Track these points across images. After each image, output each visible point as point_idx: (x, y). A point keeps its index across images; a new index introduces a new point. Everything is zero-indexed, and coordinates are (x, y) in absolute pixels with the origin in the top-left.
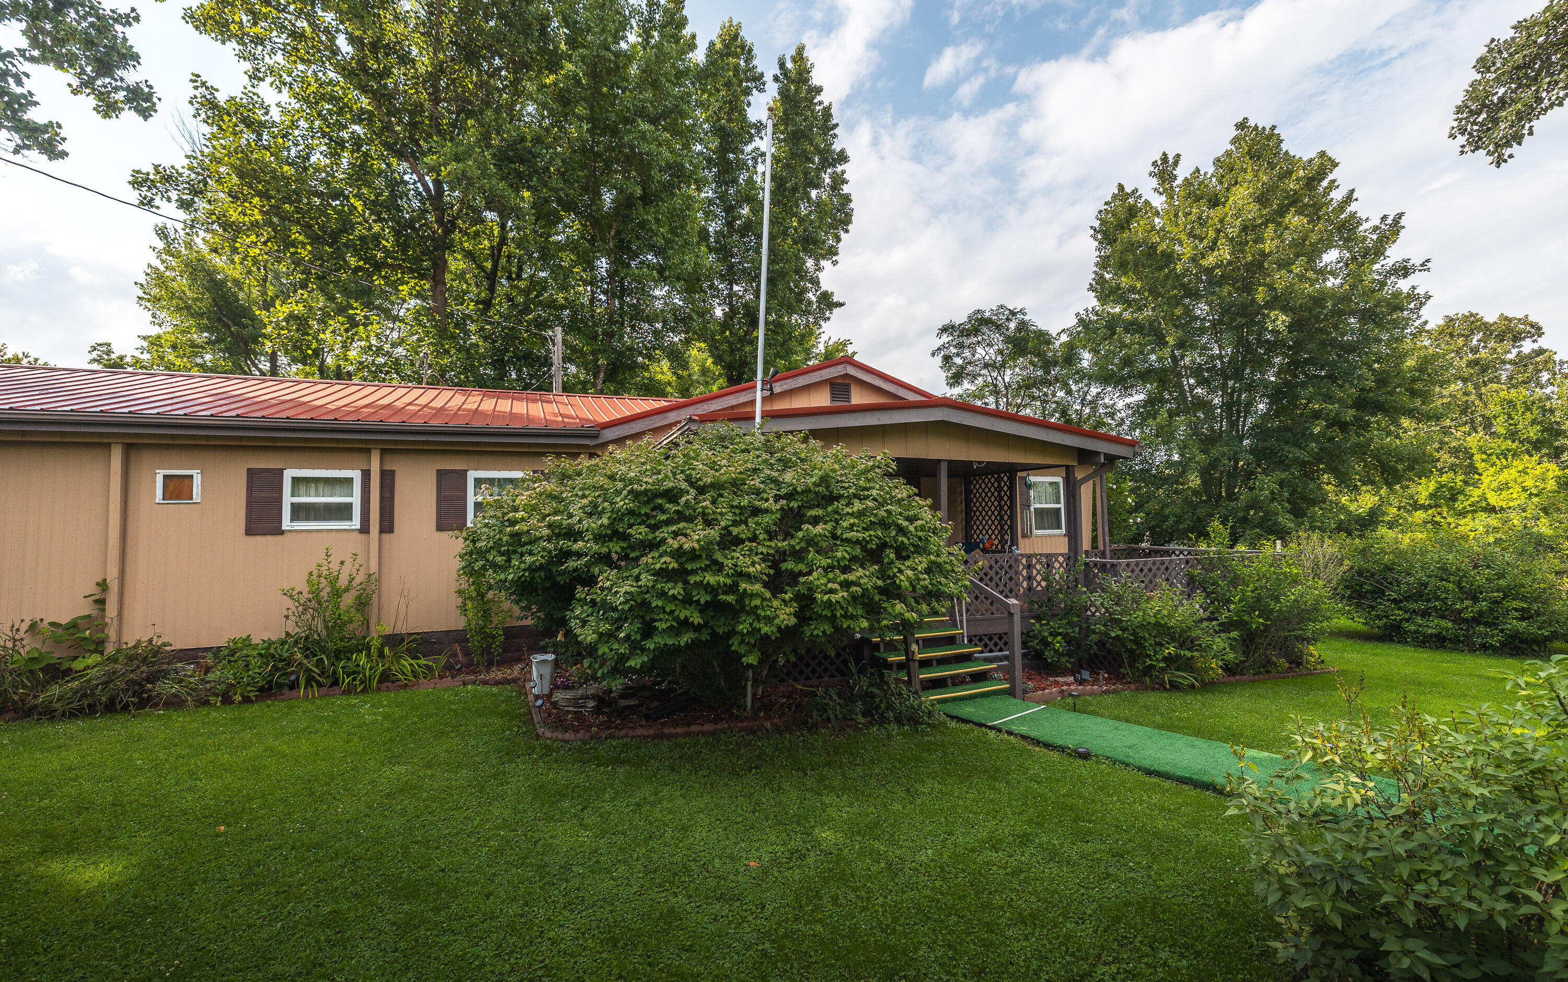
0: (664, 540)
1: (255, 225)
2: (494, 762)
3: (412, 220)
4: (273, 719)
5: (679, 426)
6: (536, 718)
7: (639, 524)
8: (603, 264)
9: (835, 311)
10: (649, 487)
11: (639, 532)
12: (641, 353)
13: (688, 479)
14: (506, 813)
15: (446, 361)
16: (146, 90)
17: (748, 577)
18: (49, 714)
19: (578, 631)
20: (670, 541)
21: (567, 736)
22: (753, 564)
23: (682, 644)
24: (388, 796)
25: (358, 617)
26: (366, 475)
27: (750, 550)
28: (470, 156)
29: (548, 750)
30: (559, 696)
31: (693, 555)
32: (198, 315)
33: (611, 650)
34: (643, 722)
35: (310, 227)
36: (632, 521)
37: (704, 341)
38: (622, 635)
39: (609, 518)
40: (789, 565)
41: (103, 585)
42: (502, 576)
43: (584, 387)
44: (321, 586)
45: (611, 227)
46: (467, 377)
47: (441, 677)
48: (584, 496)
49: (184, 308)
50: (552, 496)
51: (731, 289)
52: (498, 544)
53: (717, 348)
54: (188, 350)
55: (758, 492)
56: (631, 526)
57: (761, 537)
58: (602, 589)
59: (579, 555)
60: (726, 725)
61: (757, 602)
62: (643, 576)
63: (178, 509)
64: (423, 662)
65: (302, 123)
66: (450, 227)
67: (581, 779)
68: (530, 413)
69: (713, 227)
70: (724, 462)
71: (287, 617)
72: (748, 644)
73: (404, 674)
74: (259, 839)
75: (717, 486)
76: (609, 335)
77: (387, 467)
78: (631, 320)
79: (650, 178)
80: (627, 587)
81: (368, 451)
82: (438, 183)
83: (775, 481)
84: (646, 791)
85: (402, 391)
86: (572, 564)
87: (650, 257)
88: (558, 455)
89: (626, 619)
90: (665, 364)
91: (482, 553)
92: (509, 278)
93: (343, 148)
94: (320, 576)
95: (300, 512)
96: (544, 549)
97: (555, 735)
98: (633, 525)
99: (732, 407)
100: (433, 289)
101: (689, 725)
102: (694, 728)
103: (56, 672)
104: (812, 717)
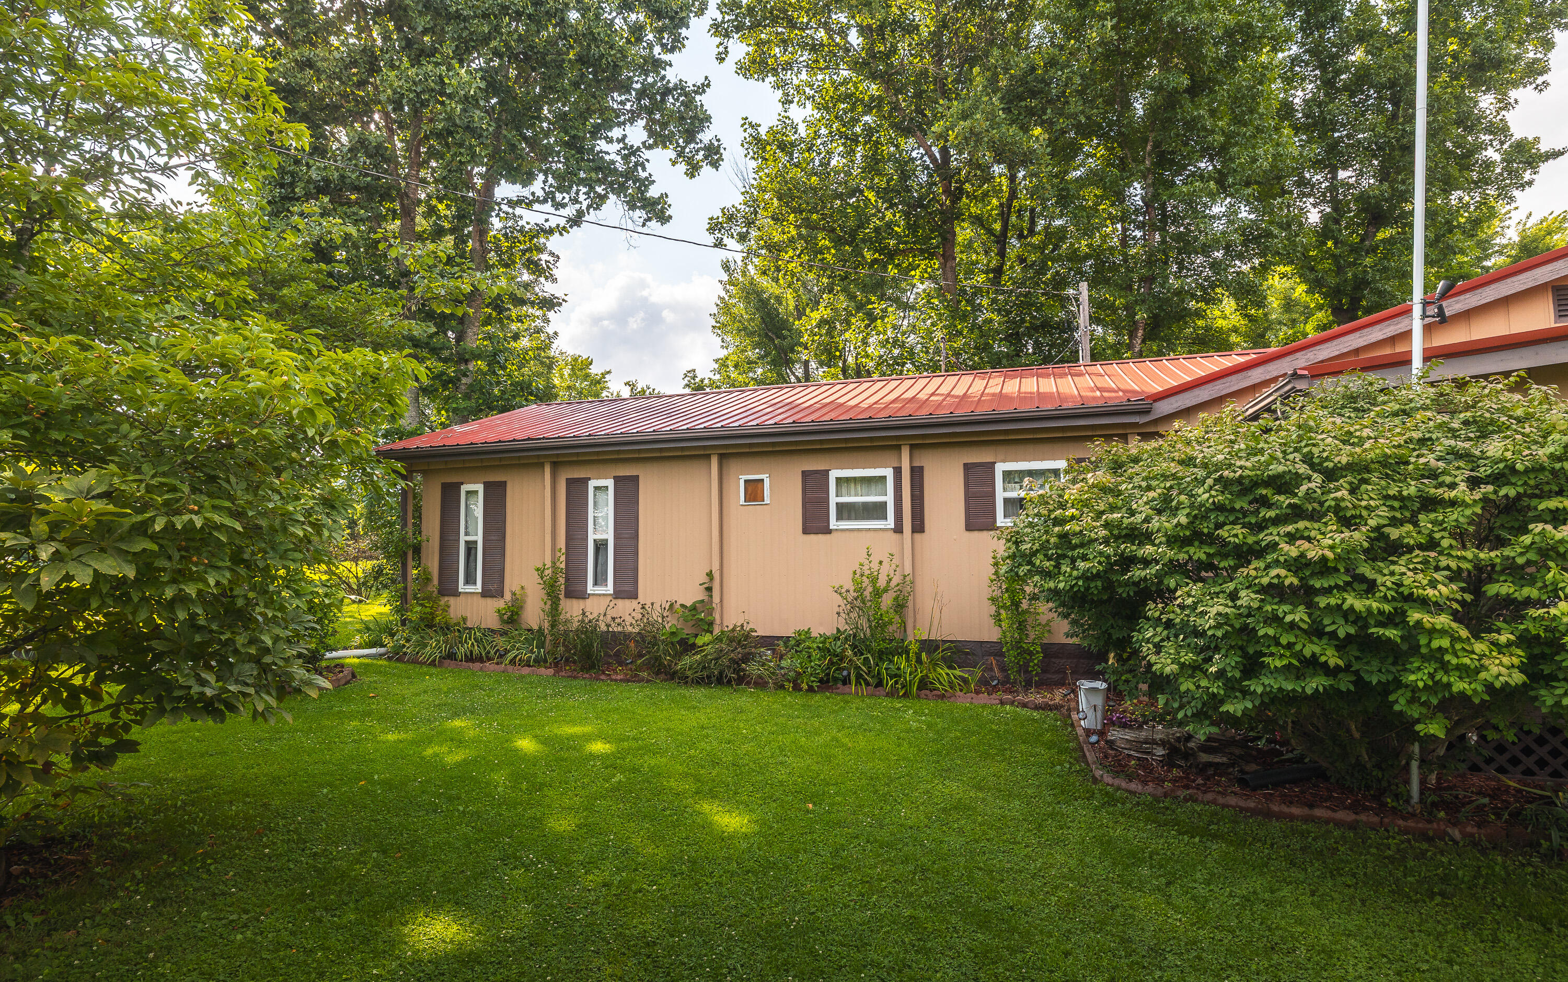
0: (1274, 546)
1: (792, 240)
2: (1049, 799)
3: (921, 198)
4: (834, 712)
5: (1273, 387)
6: (1090, 756)
7: (1233, 523)
8: (1136, 191)
9: (1544, 168)
10: (1247, 472)
11: (1234, 534)
12: (1193, 296)
13: (1308, 460)
14: (1073, 863)
15: (959, 343)
16: (716, 144)
17: (1424, 603)
18: (682, 679)
19: (1153, 658)
20: (1285, 547)
21: (1133, 786)
22: (1433, 584)
23: (1309, 691)
24: (944, 810)
25: (896, 619)
26: (898, 472)
27: (1425, 562)
28: (977, 108)
29: (1110, 800)
30: (1115, 734)
31: (1323, 567)
32: (751, 334)
33: (1198, 687)
34: (1237, 789)
35: (833, 230)
36: (1221, 519)
37: (1291, 263)
38: (1213, 669)
39: (1188, 515)
40: (1502, 588)
41: (710, 575)
42: (1052, 585)
43: (1118, 352)
44: (864, 585)
45: (1146, 141)
46: (981, 358)
47: (977, 692)
48: (1149, 488)
49: (743, 330)
50: (1105, 490)
51: (1334, 177)
52: (1044, 547)
53: (1312, 269)
54: (746, 366)
55: (1433, 474)
56: (1219, 526)
57: (1445, 543)
58: (1182, 607)
59: (1146, 562)
60: (1376, 819)
61: (1445, 643)
62: (1243, 593)
63: (754, 509)
64: (958, 672)
65: (823, 131)
66: (956, 195)
67: (1158, 844)
68: (1061, 390)
69: (1298, 98)
70: (1366, 432)
71: (838, 613)
72: (1425, 704)
73: (941, 683)
74: (839, 824)
75: (1360, 468)
76: (1148, 280)
77: (916, 464)
78: (1180, 253)
79: (1202, 58)
80: (1217, 608)
81: (898, 448)
82: (944, 151)
83: (1466, 456)
84: (1257, 883)
85: (923, 382)
86: (1138, 573)
87: (1202, 165)
88: (1108, 438)
89: (1217, 649)
90: (1229, 305)
91: (1028, 557)
92: (1021, 236)
93: (856, 142)
94: (862, 575)
95: (845, 511)
96: (1101, 553)
97: (1117, 782)
98: (1224, 524)
99: (1357, 351)
100: (943, 266)
101: (1311, 806)
102: (1318, 812)
103: (687, 646)
104: (1549, 838)
